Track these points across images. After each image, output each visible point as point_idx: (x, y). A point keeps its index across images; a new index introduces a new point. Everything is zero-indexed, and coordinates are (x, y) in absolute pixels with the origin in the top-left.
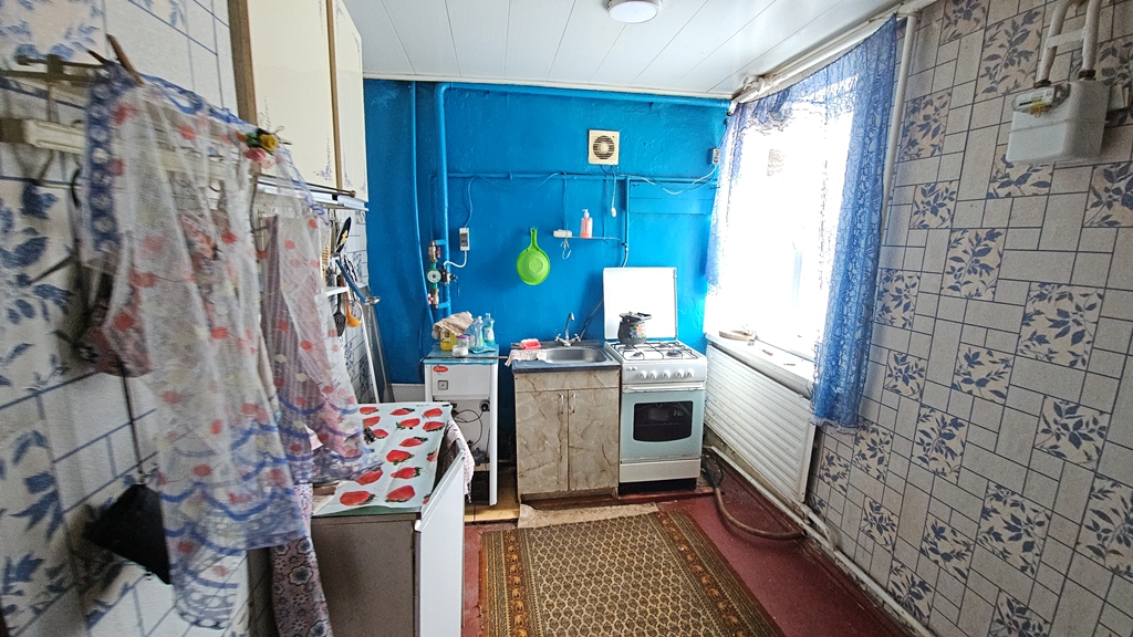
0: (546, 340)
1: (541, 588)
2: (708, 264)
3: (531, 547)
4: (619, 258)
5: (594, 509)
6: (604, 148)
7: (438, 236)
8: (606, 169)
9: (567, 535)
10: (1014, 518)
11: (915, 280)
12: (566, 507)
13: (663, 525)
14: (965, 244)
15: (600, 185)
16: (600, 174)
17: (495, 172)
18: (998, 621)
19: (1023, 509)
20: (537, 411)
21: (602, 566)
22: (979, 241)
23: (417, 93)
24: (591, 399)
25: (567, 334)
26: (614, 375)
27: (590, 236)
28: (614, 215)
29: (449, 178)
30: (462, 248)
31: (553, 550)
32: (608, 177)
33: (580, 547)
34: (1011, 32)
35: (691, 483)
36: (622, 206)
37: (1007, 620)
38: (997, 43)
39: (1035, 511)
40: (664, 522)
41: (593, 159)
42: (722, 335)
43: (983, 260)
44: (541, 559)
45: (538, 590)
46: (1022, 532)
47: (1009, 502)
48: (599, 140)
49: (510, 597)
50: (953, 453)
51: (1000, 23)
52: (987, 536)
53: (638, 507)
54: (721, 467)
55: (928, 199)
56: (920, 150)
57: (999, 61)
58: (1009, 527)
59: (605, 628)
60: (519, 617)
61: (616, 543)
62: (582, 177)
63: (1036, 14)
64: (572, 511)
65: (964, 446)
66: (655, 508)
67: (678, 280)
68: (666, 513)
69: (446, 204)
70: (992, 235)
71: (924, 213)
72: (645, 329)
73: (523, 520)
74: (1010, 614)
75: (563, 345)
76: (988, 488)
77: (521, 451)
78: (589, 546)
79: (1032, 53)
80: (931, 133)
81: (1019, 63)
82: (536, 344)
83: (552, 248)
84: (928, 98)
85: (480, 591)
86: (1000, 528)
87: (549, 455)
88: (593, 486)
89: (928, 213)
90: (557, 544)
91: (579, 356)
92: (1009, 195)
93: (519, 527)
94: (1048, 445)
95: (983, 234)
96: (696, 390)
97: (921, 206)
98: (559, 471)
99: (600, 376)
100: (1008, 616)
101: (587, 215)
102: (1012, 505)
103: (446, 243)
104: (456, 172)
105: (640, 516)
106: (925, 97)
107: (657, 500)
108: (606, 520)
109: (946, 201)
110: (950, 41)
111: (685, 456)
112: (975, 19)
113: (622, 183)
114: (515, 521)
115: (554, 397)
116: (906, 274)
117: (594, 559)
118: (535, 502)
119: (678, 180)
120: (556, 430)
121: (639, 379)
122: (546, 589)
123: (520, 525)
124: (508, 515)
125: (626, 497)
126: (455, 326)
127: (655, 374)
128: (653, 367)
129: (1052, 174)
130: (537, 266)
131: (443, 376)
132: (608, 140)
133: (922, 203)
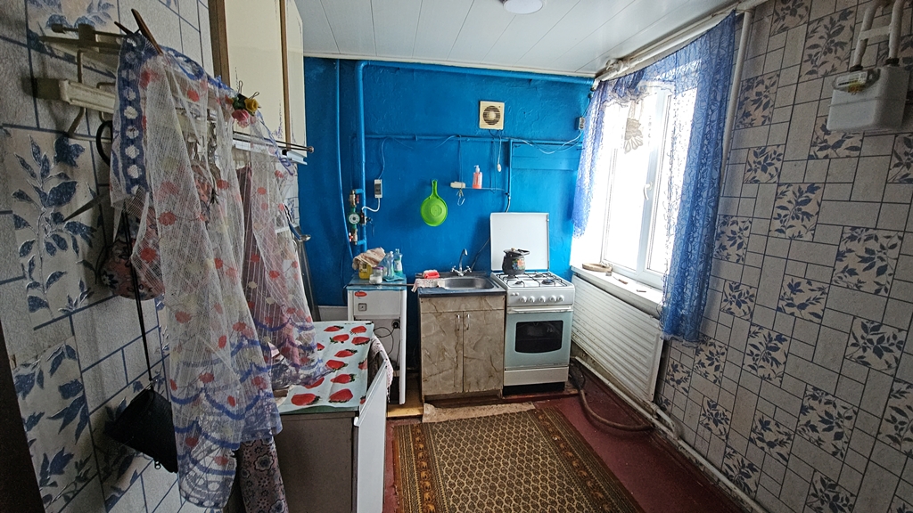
0: (444, 271)
1: (444, 471)
2: (574, 211)
3: (434, 437)
4: (503, 205)
5: (483, 407)
6: (492, 115)
7: (357, 186)
8: (494, 133)
9: (463, 428)
10: (827, 413)
11: (748, 224)
12: (460, 406)
13: (539, 420)
14: (790, 195)
15: (488, 146)
16: (488, 137)
17: (403, 134)
18: (813, 495)
19: (835, 406)
20: (438, 328)
21: (492, 453)
22: (801, 193)
23: (340, 68)
24: (482, 318)
25: (461, 266)
26: (501, 300)
27: (480, 187)
28: (500, 170)
29: (366, 138)
30: (376, 196)
31: (452, 440)
32: (495, 140)
33: (474, 438)
34: (829, 26)
35: (560, 386)
36: (506, 163)
37: (820, 494)
38: (817, 35)
39: (845, 408)
40: (540, 417)
41: (483, 125)
42: (584, 267)
43: (804, 209)
44: (442, 447)
45: (442, 472)
46: (834, 424)
47: (824, 401)
48: (488, 109)
49: (419, 478)
50: (778, 363)
51: (821, 19)
52: (805, 428)
53: (518, 405)
54: (583, 373)
55: (759, 160)
56: (753, 120)
57: (820, 49)
58: (823, 421)
59: (497, 503)
60: (427, 494)
61: (503, 434)
62: (474, 139)
63: (851, 12)
64: (466, 408)
65: (787, 357)
66: (532, 407)
67: (550, 224)
68: (541, 410)
69: (364, 160)
70: (812, 189)
71: (756, 171)
72: (527, 263)
73: (426, 416)
74: (823, 489)
75: (457, 275)
76: (806, 390)
77: (425, 361)
78: (481, 437)
79: (846, 43)
80: (762, 107)
81: (836, 51)
82: (436, 274)
83: (449, 197)
84: (760, 78)
85: (395, 474)
86: (815, 421)
87: (448, 364)
88: (483, 389)
89: (759, 171)
90: (454, 435)
91: (471, 284)
92: (826, 157)
93: (423, 421)
94: (856, 356)
95: (804, 188)
96: (566, 311)
97: (753, 166)
98: (456, 376)
99: (490, 301)
100: (821, 491)
101: (478, 170)
102: (825, 404)
103: (363, 191)
104: (372, 133)
105: (521, 412)
106: (757, 77)
107: (533, 400)
108: (493, 416)
109: (775, 161)
110: (779, 33)
111: (555, 365)
112: (800, 16)
113: (506, 145)
114: (420, 417)
115: (452, 317)
116: (740, 220)
117: (485, 447)
118: (437, 401)
119: (551, 142)
120: (454, 343)
121: (520, 303)
122: (449, 472)
123: (424, 420)
124: (415, 412)
125: (509, 398)
126: (371, 259)
127: (533, 298)
128: (531, 293)
129: (862, 141)
130: (438, 211)
131: (363, 300)
132: (495, 109)
133: (754, 162)
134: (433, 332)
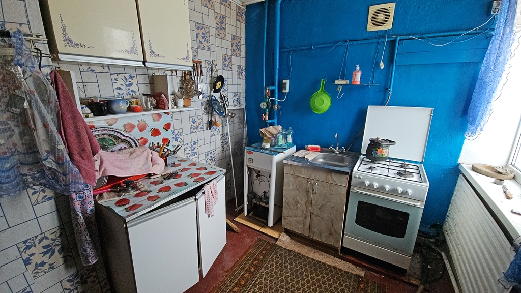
0: (324, 147)
1: (259, 280)
3: (273, 256)
4: (384, 99)
5: (323, 253)
6: (381, 17)
7: (273, 85)
9: (295, 261)
12: (307, 245)
13: (358, 287)
15: (374, 46)
16: (375, 38)
17: (305, 46)
20: (295, 186)
23: (268, 5)
24: (327, 189)
25: (338, 145)
26: (345, 179)
27: (358, 83)
28: (382, 67)
29: (280, 53)
30: (284, 91)
31: (281, 265)
32: (380, 40)
33: (296, 271)
35: (402, 271)
36: (390, 60)
40: (361, 286)
41: (371, 28)
42: (474, 169)
44: (272, 265)
45: (257, 281)
48: (378, 12)
53: (352, 266)
60: (237, 288)
61: (318, 281)
62: (360, 42)
64: (310, 249)
66: (362, 274)
67: (434, 120)
68: (368, 280)
69: (277, 67)
72: (390, 152)
73: (280, 241)
75: (333, 152)
77: (285, 205)
78: (302, 274)
82: (317, 148)
83: (332, 91)
85: (234, 265)
87: (300, 214)
88: (324, 240)
90: (286, 262)
91: (342, 160)
93: (277, 243)
96: (413, 206)
98: (304, 224)
99: (335, 177)
101: (358, 68)
103: (276, 88)
104: (285, 48)
105: (347, 273)
107: (368, 269)
108: (324, 264)
111: (401, 251)
113: (393, 43)
114: (276, 239)
115: (304, 181)
117: (297, 282)
118: (293, 234)
120: (305, 201)
121: (362, 184)
122: (261, 283)
123: (278, 243)
124: (275, 235)
125: (346, 257)
126: (269, 132)
127: (376, 185)
128: (376, 180)
130: (323, 102)
131: (251, 156)
132: (385, 11)
134: (291, 188)
